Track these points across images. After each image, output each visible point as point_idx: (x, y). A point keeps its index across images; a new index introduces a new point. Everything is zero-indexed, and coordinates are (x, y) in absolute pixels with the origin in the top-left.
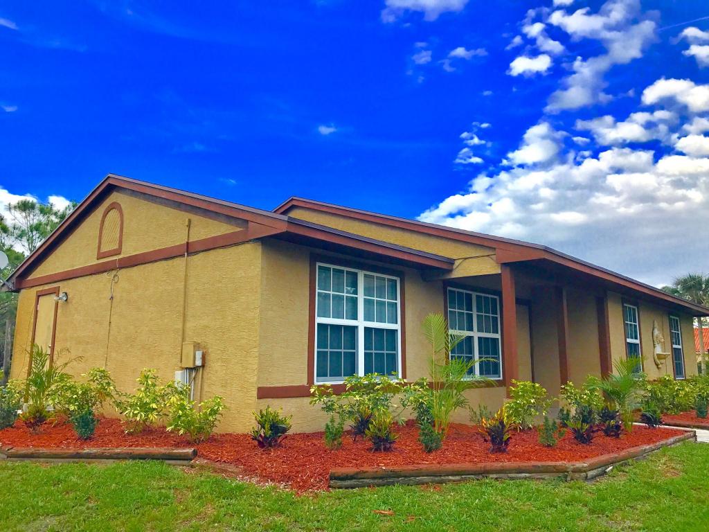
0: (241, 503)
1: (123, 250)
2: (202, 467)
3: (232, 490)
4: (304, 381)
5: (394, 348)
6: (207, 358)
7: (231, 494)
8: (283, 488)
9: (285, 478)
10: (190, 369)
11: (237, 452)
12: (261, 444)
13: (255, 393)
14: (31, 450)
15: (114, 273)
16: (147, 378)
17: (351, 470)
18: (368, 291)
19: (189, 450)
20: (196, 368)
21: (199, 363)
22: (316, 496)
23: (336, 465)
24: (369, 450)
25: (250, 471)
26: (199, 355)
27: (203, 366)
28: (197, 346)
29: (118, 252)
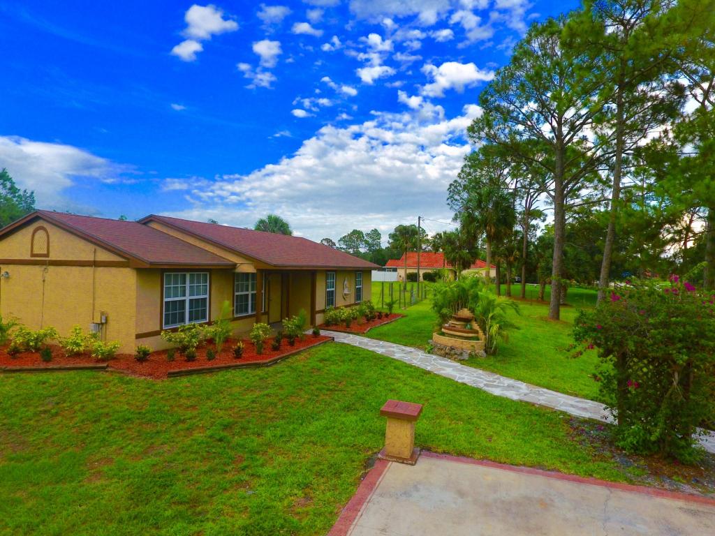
0: (133, 387)
1: (51, 254)
2: (112, 372)
3: (127, 381)
4: (158, 328)
5: (205, 306)
6: (108, 319)
7: (127, 383)
8: (150, 379)
9: (150, 375)
10: (99, 324)
11: (128, 364)
12: (138, 360)
13: (134, 337)
14: (18, 368)
15: (44, 267)
16: (76, 329)
17: (177, 370)
18: (192, 282)
19: (105, 365)
20: (102, 324)
21: (103, 321)
22: (163, 381)
23: (171, 368)
24: (185, 361)
25: (134, 372)
26: (104, 317)
27: (106, 323)
28: (102, 314)
29: (47, 255)
